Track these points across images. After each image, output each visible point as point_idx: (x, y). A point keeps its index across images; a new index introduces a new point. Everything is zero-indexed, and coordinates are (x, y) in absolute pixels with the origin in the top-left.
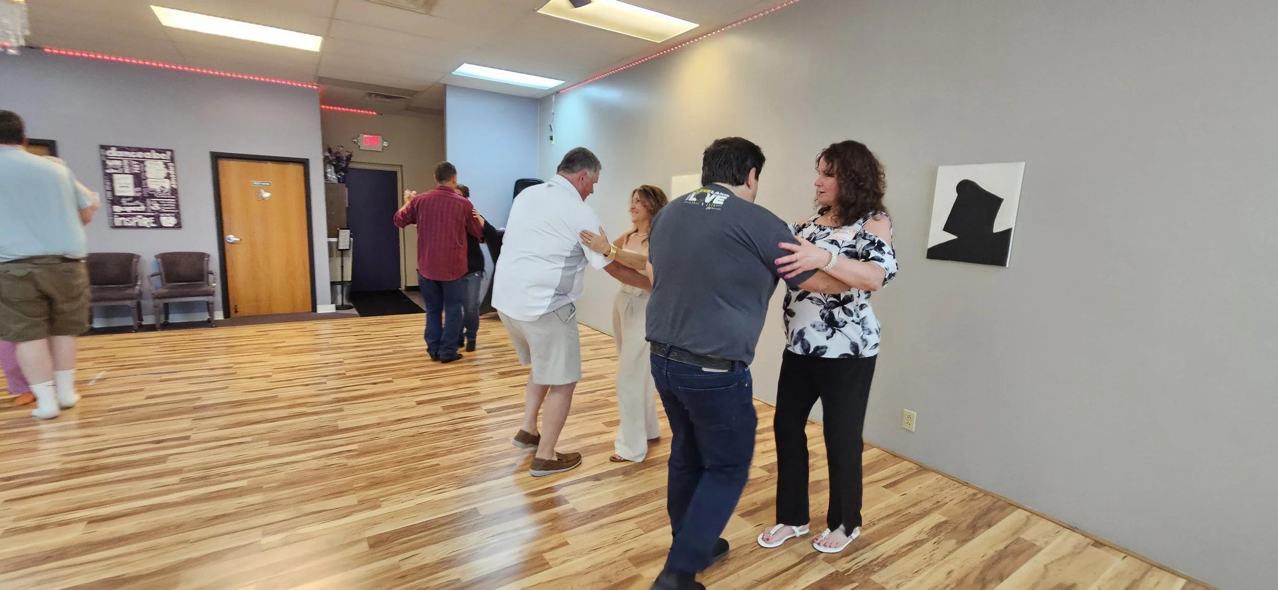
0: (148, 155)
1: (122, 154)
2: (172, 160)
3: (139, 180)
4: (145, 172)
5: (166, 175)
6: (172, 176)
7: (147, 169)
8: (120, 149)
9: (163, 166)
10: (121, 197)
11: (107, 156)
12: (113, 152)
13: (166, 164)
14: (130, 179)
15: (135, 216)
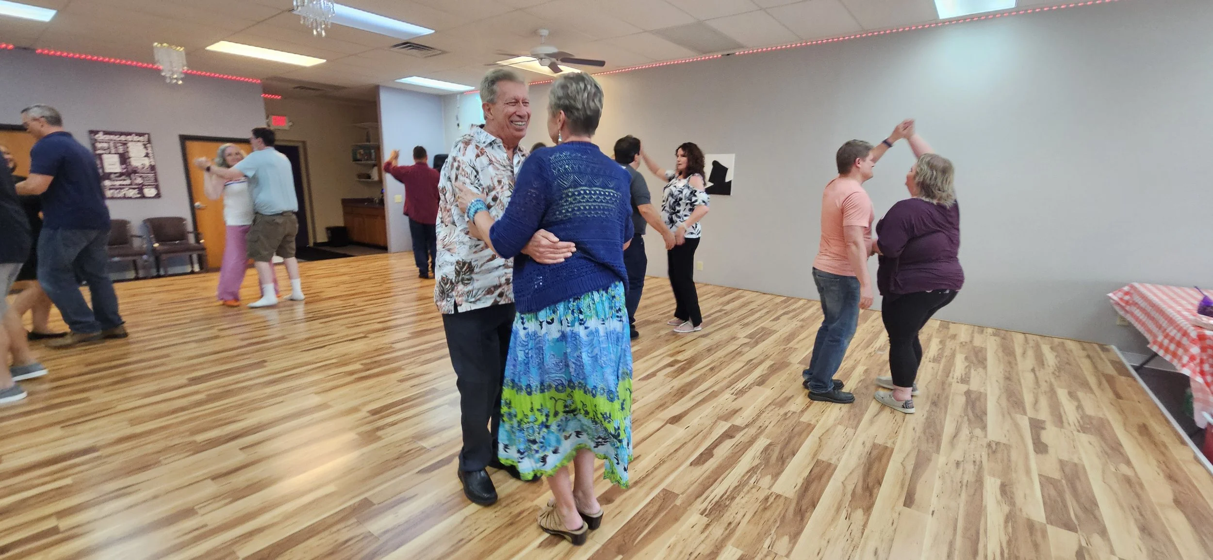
0: (129, 138)
1: (108, 137)
2: (149, 141)
3: (124, 159)
4: (127, 152)
5: (144, 155)
6: (150, 155)
7: (130, 149)
8: (106, 133)
9: (143, 147)
10: (111, 173)
11: (96, 140)
12: (100, 136)
13: (145, 145)
14: (116, 159)
15: (121, 189)
